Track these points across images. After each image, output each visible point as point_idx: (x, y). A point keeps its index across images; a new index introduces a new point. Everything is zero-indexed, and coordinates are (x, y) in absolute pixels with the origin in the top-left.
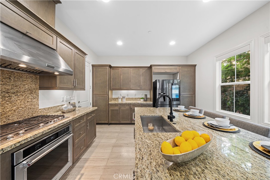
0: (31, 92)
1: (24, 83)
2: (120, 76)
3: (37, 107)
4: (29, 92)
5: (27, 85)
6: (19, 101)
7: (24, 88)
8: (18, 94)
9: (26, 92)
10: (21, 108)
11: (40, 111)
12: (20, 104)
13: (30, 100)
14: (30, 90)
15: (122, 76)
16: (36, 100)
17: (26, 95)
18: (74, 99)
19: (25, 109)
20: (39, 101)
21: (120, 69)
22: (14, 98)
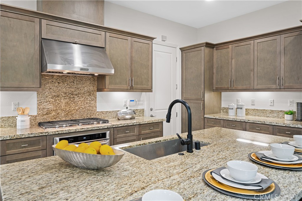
0: (90, 94)
1: (84, 86)
2: (230, 60)
3: (95, 110)
4: (88, 94)
5: (86, 88)
6: (80, 102)
7: (84, 90)
8: (80, 96)
9: (85, 94)
10: (82, 109)
11: (98, 113)
12: (81, 104)
13: (88, 102)
14: (88, 92)
15: (233, 61)
16: (94, 102)
17: (86, 97)
18: (142, 104)
19: (85, 109)
20: (97, 104)
21: (230, 46)
22: (77, 99)
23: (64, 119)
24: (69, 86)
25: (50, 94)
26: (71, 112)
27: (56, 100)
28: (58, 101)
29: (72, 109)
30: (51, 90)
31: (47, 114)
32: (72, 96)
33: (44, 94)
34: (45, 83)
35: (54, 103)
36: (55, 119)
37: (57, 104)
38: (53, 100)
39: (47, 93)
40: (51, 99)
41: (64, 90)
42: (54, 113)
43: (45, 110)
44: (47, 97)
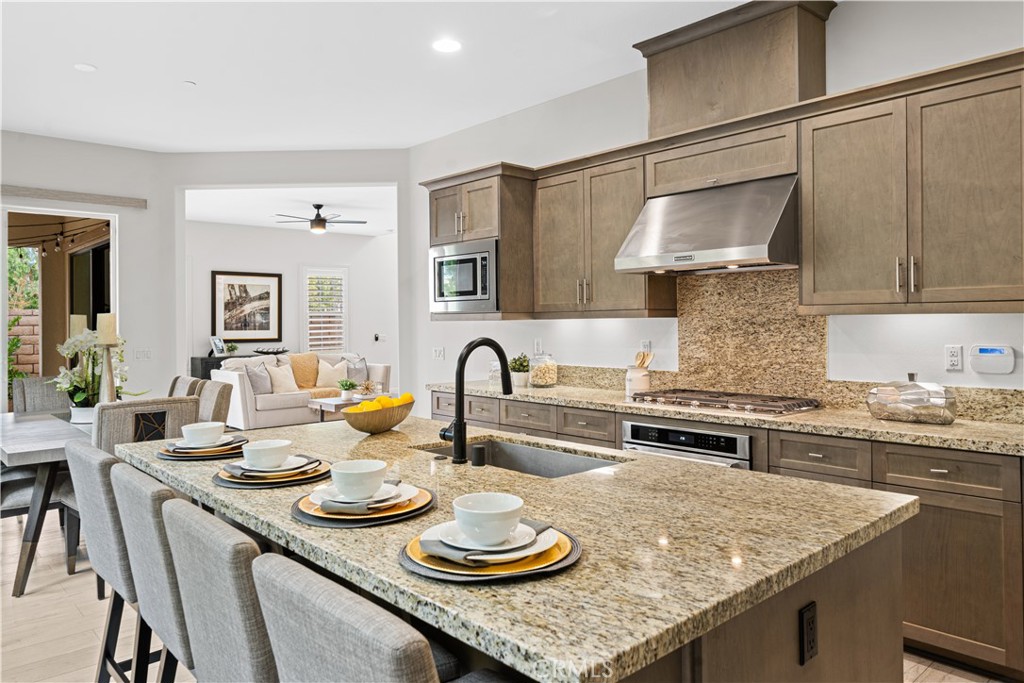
0: (801, 322)
1: (783, 298)
3: (820, 373)
4: (796, 322)
5: (790, 303)
6: (773, 347)
7: (783, 312)
8: (772, 328)
9: (788, 323)
10: (778, 367)
11: (829, 386)
12: (775, 354)
13: (797, 347)
14: (798, 316)
16: (816, 348)
17: (789, 332)
19: (786, 369)
20: (828, 355)
22: (764, 337)
23: (732, 390)
24: (745, 302)
25: (701, 323)
26: (749, 372)
27: (713, 340)
28: (718, 342)
29: (753, 364)
30: (704, 314)
31: (696, 372)
32: (751, 330)
33: (690, 323)
34: (692, 296)
35: (711, 346)
36: (713, 385)
37: (716, 348)
38: (709, 339)
39: (695, 321)
40: (705, 337)
41: (732, 312)
42: (710, 372)
43: (693, 362)
44: (696, 330)
